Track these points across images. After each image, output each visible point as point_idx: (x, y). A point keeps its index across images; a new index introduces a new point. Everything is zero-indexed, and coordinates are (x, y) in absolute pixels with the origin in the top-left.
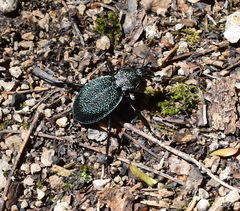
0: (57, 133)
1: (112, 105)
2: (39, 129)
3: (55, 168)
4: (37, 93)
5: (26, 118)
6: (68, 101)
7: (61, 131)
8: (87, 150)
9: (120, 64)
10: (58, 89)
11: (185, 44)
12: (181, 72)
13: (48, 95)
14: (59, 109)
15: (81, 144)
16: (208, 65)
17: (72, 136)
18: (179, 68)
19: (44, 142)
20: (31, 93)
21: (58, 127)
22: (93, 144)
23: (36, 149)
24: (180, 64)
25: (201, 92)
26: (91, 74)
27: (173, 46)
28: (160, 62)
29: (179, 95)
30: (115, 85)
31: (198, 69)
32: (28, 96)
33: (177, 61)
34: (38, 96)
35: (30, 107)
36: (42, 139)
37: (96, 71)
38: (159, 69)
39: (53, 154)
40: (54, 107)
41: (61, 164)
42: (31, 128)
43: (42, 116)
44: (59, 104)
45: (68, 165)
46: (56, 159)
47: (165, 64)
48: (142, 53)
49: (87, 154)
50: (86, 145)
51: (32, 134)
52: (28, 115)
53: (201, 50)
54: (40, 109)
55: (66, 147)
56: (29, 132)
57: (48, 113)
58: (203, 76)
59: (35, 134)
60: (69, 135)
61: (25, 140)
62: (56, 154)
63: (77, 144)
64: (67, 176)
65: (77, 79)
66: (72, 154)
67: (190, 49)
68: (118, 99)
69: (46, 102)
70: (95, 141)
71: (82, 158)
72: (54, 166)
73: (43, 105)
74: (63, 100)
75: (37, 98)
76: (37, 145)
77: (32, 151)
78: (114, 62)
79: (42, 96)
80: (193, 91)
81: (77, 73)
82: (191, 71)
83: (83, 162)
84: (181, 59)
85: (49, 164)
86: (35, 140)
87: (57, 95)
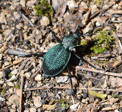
0: (38, 86)
1: (66, 61)
2: (26, 86)
3: (45, 107)
4: (16, 65)
5: (15, 83)
6: (37, 64)
7: (40, 84)
8: (58, 89)
9: (59, 31)
10: (28, 59)
11: (95, 6)
12: (98, 24)
13: (23, 64)
14: (33, 71)
15: (54, 88)
16: (113, 15)
17: (47, 85)
18: (96, 22)
19: (32, 93)
20: (12, 66)
21: (37, 82)
22: (61, 85)
23: (28, 99)
24: (95, 19)
25: (114, 33)
26: (44, 43)
27: (88, 10)
28: (84, 23)
29: (102, 39)
30: (64, 48)
31: (108, 19)
32: (11, 69)
33: (93, 18)
34: (17, 66)
35: (16, 75)
36: (30, 92)
37: (47, 40)
38: (84, 27)
39: (40, 99)
40: (30, 70)
41: (47, 103)
42: (21, 87)
43: (25, 78)
44: (32, 67)
45: (51, 103)
46: (43, 101)
47: (87, 22)
48: (70, 20)
49: (60, 92)
50: (57, 87)
51: (23, 91)
52: (16, 81)
53: (106, 7)
54: (22, 75)
55: (46, 92)
56: (21, 90)
57: (28, 75)
58: (112, 22)
59: (25, 90)
60: (45, 84)
61: (21, 96)
62: (42, 98)
63: (52, 88)
64: (53, 109)
65: (38, 49)
66: (51, 95)
67: (98, 8)
68: (69, 56)
69: (23, 69)
70: (62, 83)
71: (58, 96)
72: (44, 105)
73: (23, 71)
74: (34, 64)
75: (17, 68)
76: (28, 97)
77: (26, 101)
78: (56, 31)
79: (19, 66)
80: (109, 34)
81: (36, 45)
82: (104, 22)
83: (59, 98)
84: (96, 16)
85: (40, 105)
86: (26, 94)
87: (29, 63)
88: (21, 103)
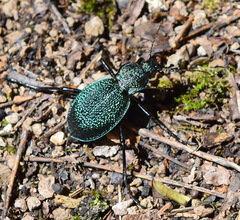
0: (54, 154)
2: (29, 151)
3: (59, 199)
4: (18, 105)
5: (10, 140)
6: (61, 111)
7: (58, 151)
8: (94, 170)
9: (120, 52)
10: (45, 96)
11: (203, 14)
12: (201, 51)
13: (33, 106)
14: (51, 122)
15: (86, 164)
16: (236, 37)
17: (73, 156)
18: (198, 46)
19: (38, 168)
20: (10, 106)
21: (53, 146)
22: (102, 161)
23: (30, 178)
24: (199, 40)
25: (230, 74)
26: (84, 71)
27: (187, 18)
28: (173, 43)
29: (203, 83)
31: (223, 45)
32: (7, 110)
33: (194, 37)
34: (20, 108)
35: (13, 125)
36: (35, 165)
37: (90, 65)
38: (173, 52)
39: (53, 182)
40: (44, 120)
41: (65, 192)
42: (19, 151)
43: (30, 135)
44: (50, 115)
45: (74, 193)
46: (58, 187)
47: (180, 44)
48: (147, 33)
49: (95, 175)
50: (93, 163)
51: (21, 160)
52: (12, 136)
53: (224, 18)
54: (26, 126)
55: (68, 169)
56: (18, 157)
57: (38, 129)
58: (230, 53)
59: (26, 159)
60: (68, 153)
61: (15, 169)
62: (57, 181)
63: (81, 164)
64: (76, 206)
65: (68, 80)
66: (77, 178)
67: (209, 19)
69: (31, 115)
70: (104, 157)
71: (90, 181)
72: (57, 196)
73: (29, 120)
74: (54, 109)
75: (19, 112)
76: (29, 173)
77: (25, 181)
78: (113, 50)
79: (25, 107)
80: (220, 75)
81: (66, 72)
82: (215, 48)
83: (92, 187)
84: (200, 34)
85: (50, 195)
86: (26, 166)
87: (45, 105)
88: (11, 183)
